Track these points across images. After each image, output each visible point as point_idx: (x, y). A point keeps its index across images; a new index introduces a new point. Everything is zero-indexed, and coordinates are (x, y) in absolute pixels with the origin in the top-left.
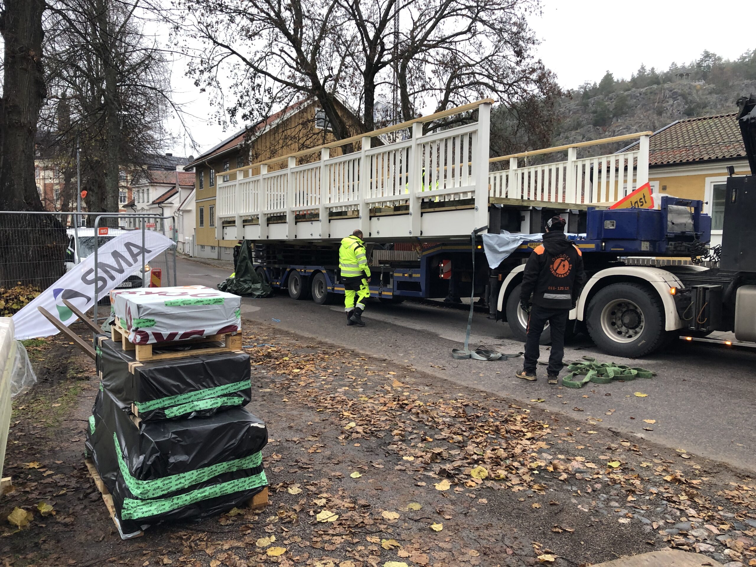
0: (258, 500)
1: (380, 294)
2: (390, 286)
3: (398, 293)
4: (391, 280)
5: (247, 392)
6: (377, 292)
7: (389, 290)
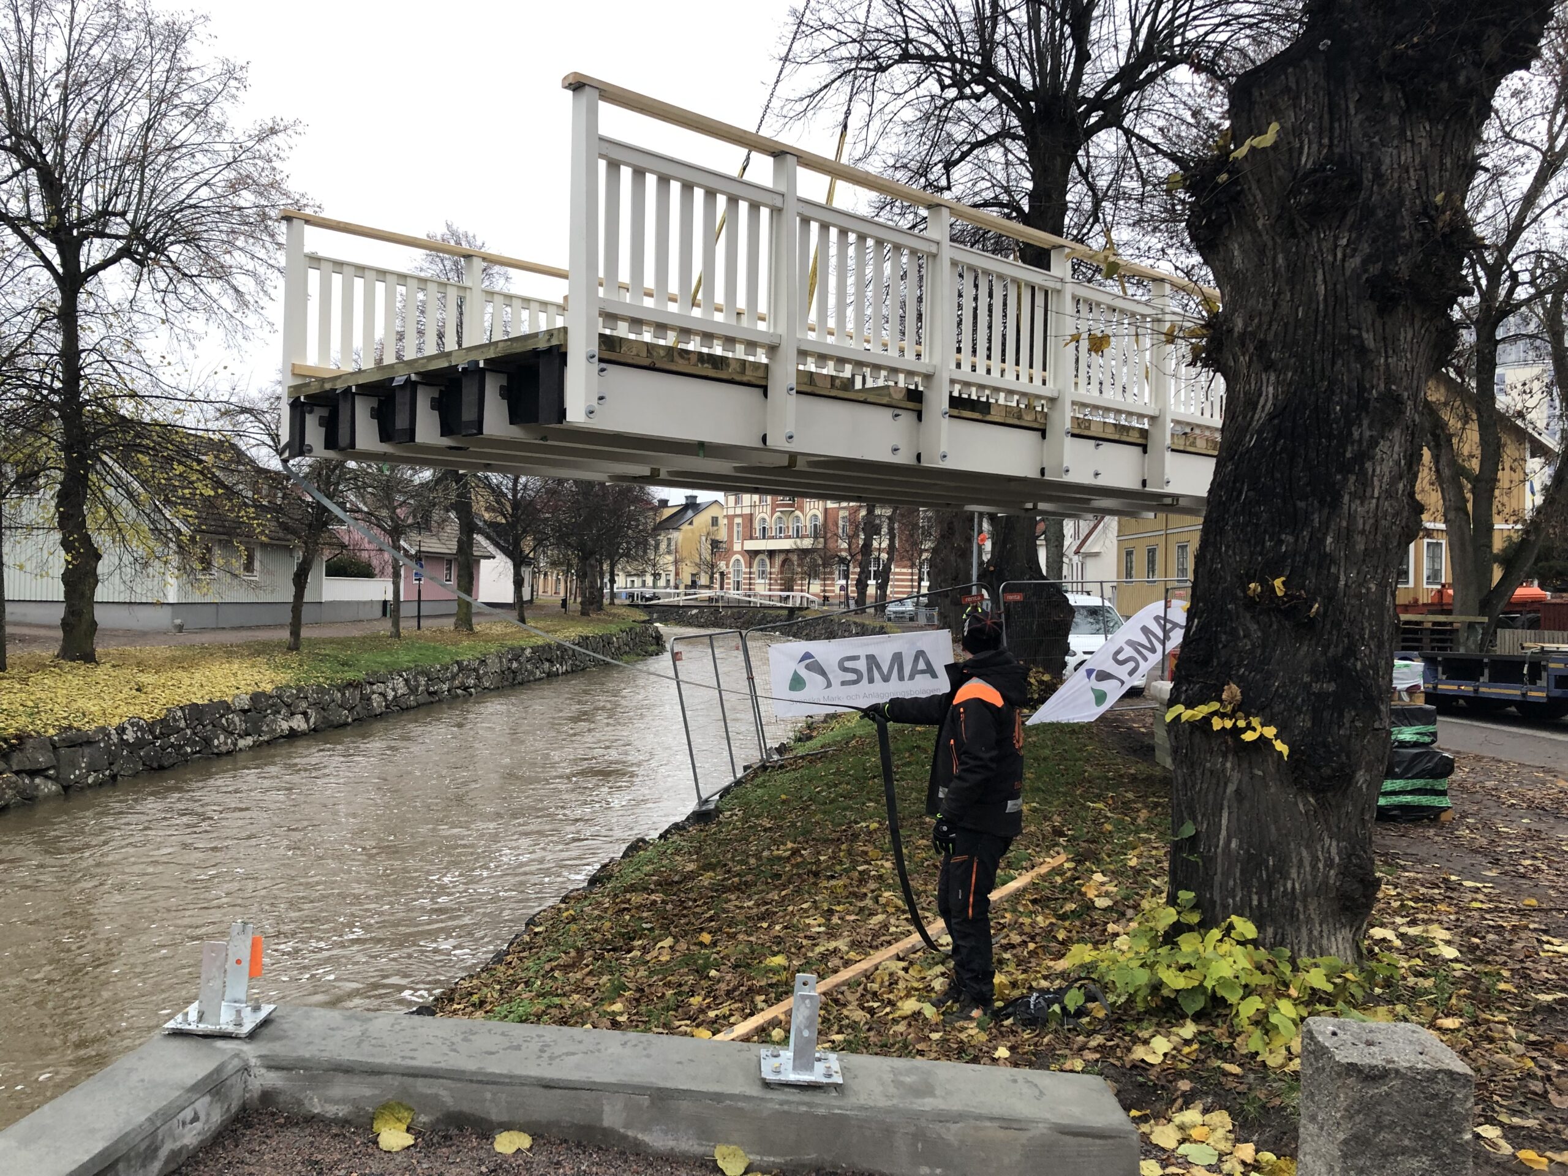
0: (1444, 817)
1: (1524, 695)
2: (1542, 683)
3: (1557, 693)
4: (1544, 674)
5: (1434, 734)
6: (1518, 692)
7: (1540, 689)
